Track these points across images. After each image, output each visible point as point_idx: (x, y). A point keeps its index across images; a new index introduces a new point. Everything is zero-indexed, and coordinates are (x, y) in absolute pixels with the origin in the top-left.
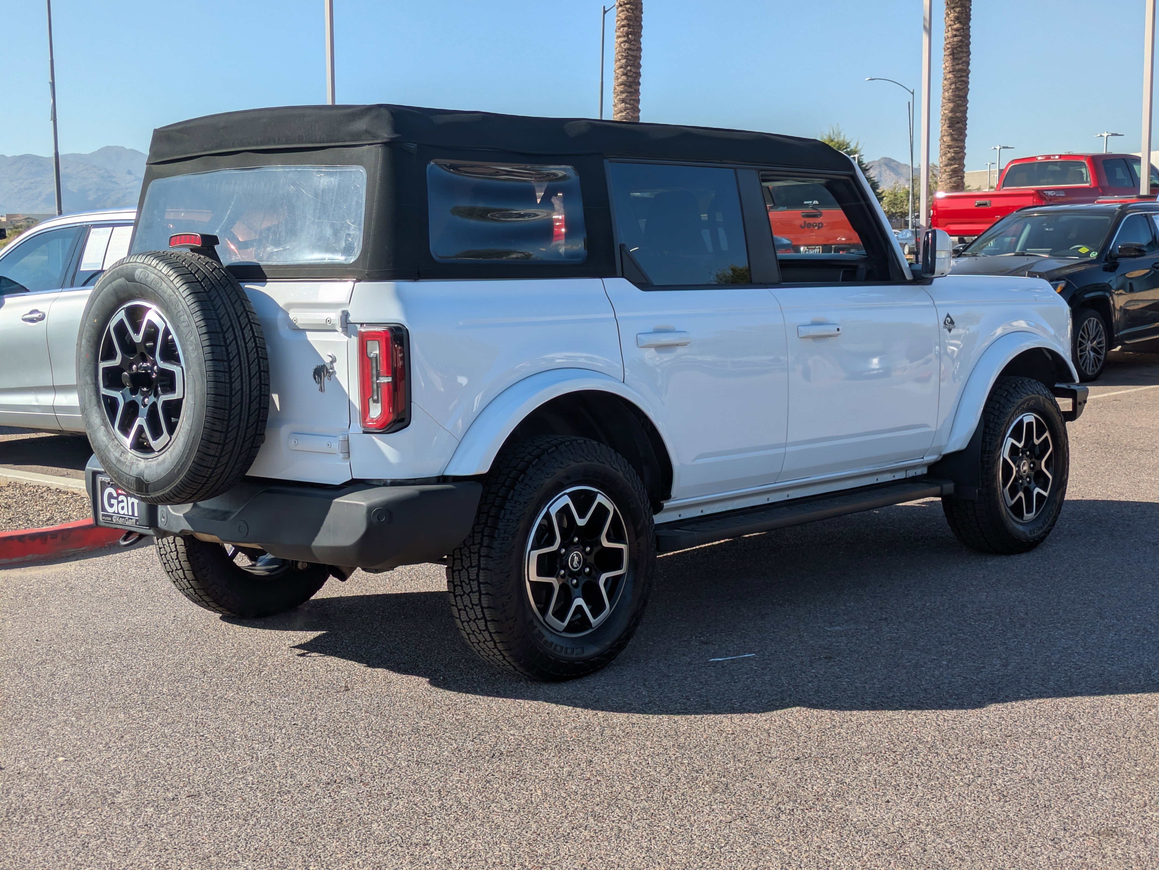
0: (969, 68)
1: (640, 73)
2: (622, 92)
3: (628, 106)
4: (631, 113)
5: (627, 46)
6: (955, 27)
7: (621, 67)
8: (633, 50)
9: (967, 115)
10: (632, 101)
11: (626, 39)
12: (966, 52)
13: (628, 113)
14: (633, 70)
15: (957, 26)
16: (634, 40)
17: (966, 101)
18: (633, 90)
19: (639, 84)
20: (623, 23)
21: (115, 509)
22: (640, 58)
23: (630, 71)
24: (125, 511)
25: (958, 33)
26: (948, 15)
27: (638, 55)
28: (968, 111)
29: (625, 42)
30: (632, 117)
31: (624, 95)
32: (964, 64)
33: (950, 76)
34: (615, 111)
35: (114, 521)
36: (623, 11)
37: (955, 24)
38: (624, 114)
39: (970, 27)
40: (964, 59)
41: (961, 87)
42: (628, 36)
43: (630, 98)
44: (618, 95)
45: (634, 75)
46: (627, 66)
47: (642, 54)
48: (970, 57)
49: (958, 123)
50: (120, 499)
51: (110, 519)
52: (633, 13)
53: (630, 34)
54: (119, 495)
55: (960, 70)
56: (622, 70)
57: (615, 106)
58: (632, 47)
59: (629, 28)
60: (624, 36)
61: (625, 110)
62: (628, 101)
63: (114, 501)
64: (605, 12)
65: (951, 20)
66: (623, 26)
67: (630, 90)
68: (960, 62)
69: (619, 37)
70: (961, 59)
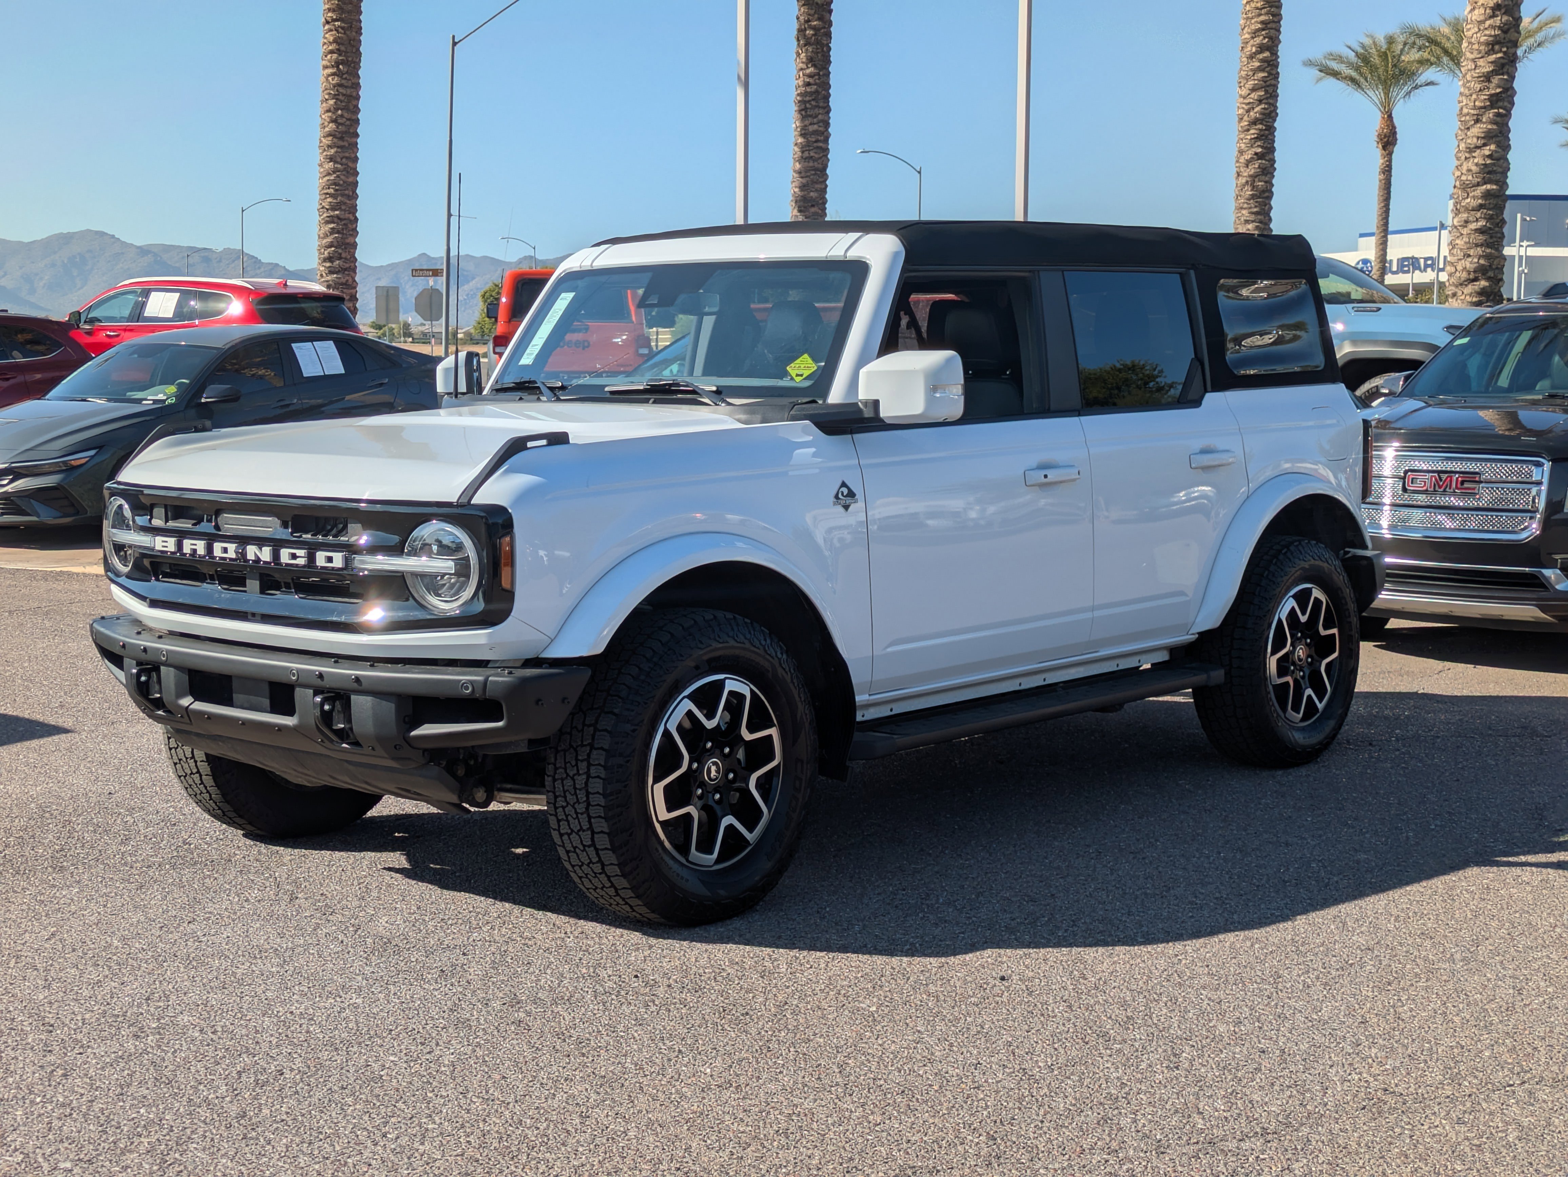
0: (830, 130)
1: (358, 120)
2: (329, 147)
3: (339, 166)
4: (342, 177)
5: (336, 80)
6: (808, 71)
7: (328, 111)
8: (346, 87)
9: (827, 196)
10: (344, 160)
11: (335, 70)
12: (824, 108)
13: (338, 176)
14: (346, 115)
15: (811, 70)
16: (347, 72)
17: (825, 177)
18: (346, 144)
19: (357, 135)
20: (330, 48)
22: (358, 98)
23: (342, 116)
25: (811, 80)
26: (798, 54)
27: (354, 94)
28: (828, 189)
29: (333, 74)
30: (344, 182)
31: (333, 151)
32: (821, 124)
33: (800, 140)
34: (321, 173)
36: (331, 30)
37: (808, 68)
38: (332, 178)
39: (829, 73)
40: (820, 117)
41: (817, 156)
42: (338, 67)
43: (341, 155)
44: (325, 150)
45: (348, 123)
46: (336, 109)
47: (360, 93)
48: (831, 115)
49: (813, 206)
52: (345, 33)
53: (342, 64)
55: (815, 132)
56: (330, 114)
57: (321, 165)
58: (343, 82)
59: (340, 55)
60: (333, 66)
61: (334, 172)
62: (339, 160)
64: (455, 44)
65: (803, 63)
66: (331, 52)
67: (341, 143)
68: (815, 120)
69: (325, 67)
70: (816, 117)
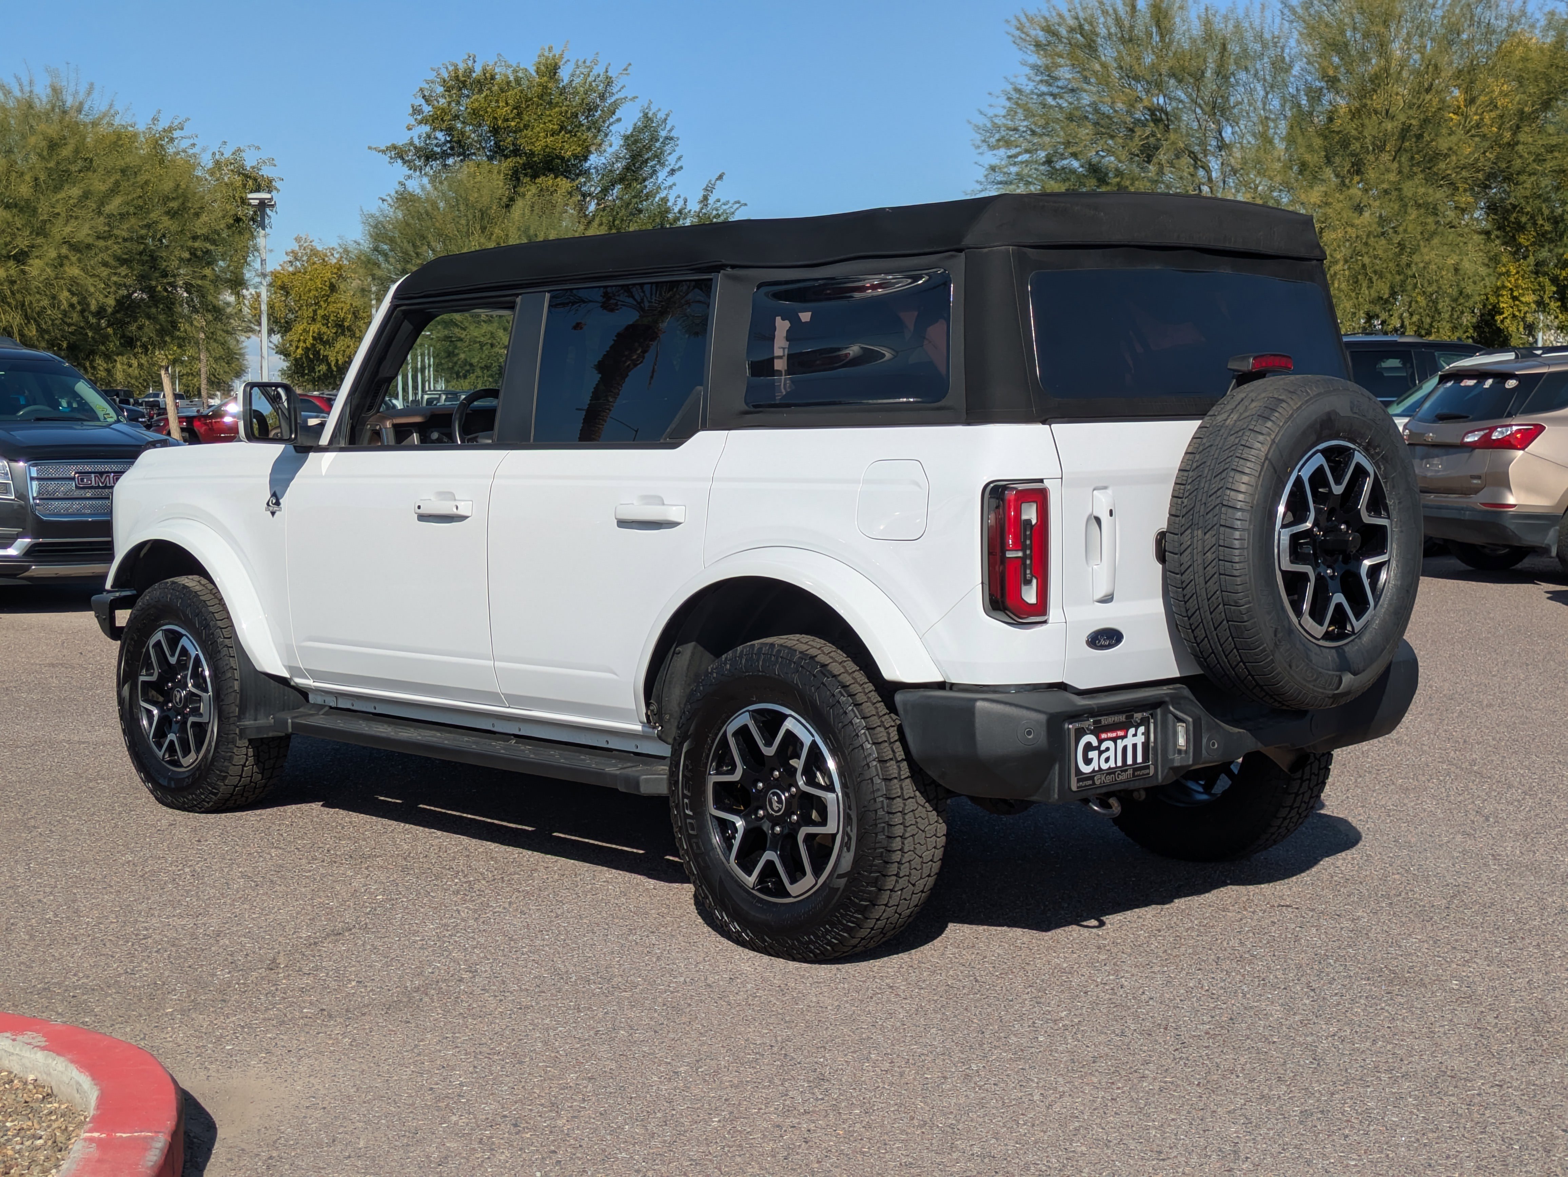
21: (1094, 765)
24: (1112, 764)
35: (1098, 782)
50: (1103, 748)
51: (1090, 782)
54: (1101, 741)
63: (1093, 754)
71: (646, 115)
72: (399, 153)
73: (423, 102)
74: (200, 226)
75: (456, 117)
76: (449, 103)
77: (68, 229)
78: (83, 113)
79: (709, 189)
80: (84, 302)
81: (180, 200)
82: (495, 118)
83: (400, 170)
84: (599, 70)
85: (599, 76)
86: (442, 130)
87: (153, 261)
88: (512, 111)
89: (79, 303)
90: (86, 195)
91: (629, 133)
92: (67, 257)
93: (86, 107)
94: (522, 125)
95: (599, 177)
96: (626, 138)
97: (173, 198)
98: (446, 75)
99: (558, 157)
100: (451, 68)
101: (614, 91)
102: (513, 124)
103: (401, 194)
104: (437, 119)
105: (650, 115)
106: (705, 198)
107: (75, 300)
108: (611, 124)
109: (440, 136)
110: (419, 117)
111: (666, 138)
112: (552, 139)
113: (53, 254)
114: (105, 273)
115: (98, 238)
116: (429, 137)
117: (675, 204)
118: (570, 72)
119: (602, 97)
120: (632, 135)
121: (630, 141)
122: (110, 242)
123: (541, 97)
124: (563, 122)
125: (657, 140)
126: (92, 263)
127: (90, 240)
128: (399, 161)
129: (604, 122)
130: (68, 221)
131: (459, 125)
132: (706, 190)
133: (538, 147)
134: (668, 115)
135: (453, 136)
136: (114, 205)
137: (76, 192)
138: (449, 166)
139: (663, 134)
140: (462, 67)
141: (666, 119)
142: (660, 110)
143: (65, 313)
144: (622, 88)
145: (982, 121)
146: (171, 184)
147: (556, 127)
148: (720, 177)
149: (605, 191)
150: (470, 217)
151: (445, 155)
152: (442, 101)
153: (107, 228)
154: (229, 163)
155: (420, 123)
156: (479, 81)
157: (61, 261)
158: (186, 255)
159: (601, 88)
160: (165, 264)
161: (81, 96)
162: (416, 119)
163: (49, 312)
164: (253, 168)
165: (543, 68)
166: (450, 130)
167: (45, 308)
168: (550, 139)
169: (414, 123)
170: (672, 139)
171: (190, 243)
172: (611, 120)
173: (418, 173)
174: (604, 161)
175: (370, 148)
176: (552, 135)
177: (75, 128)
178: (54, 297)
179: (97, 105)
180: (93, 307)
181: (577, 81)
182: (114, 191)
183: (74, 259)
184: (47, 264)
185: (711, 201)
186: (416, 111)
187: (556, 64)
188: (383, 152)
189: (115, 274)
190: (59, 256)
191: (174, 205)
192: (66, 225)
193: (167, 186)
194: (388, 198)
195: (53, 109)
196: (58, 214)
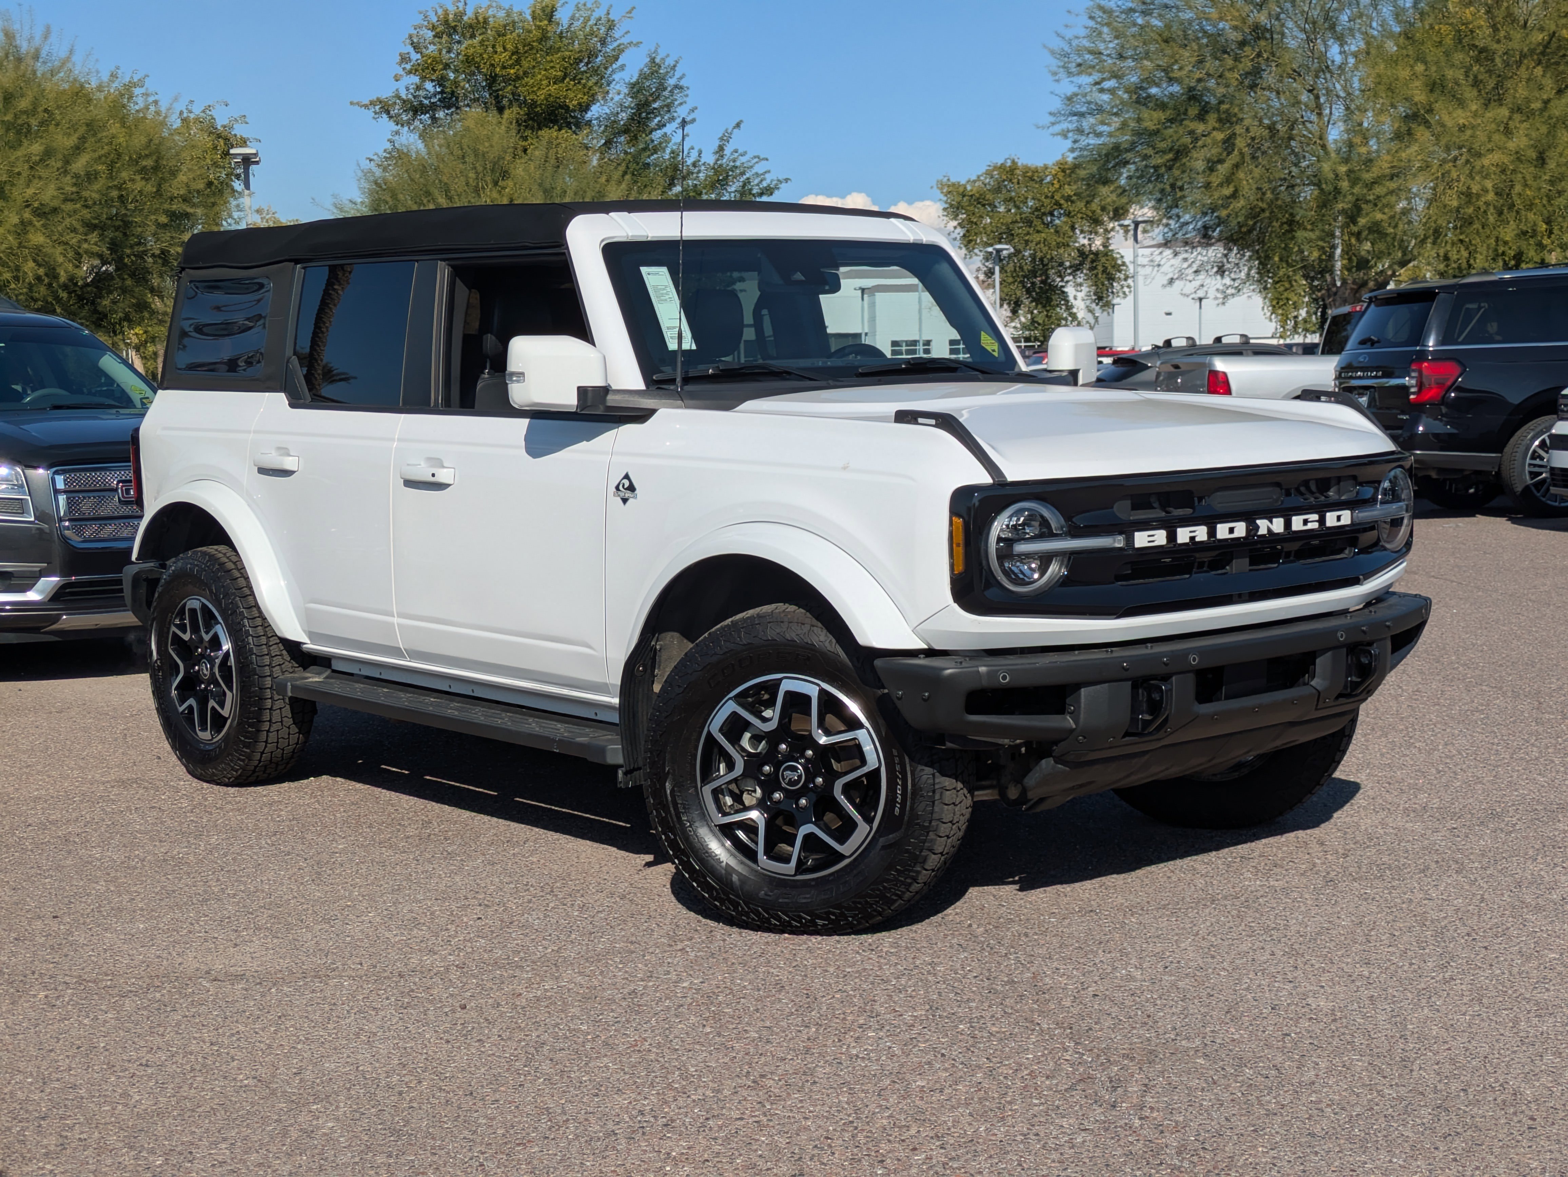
71: (653, 60)
72: (385, 108)
73: (411, 50)
74: (177, 186)
75: (447, 66)
76: (440, 51)
77: (30, 191)
78: (41, 60)
79: (725, 139)
80: (52, 274)
81: (154, 157)
82: (492, 65)
83: (386, 125)
84: (600, 13)
85: (600, 19)
86: (432, 81)
87: (126, 225)
88: (510, 58)
89: (46, 275)
90: (48, 153)
91: (634, 80)
92: (30, 223)
93: (43, 54)
94: (521, 73)
95: (602, 128)
96: (633, 86)
97: (146, 156)
98: (434, 19)
99: (561, 107)
100: (440, 12)
101: (617, 35)
102: (512, 71)
103: (390, 153)
104: (427, 68)
105: (657, 60)
106: (721, 149)
107: (41, 271)
108: (613, 71)
109: (429, 86)
110: (408, 67)
111: (676, 87)
112: (556, 86)
113: (15, 220)
114: (74, 240)
115: (66, 200)
116: (418, 88)
117: (688, 156)
118: (570, 15)
119: (603, 42)
120: (637, 83)
121: (636, 88)
122: (78, 206)
123: (540, 41)
124: (566, 68)
125: (665, 89)
126: (60, 229)
127: (55, 203)
128: (385, 116)
129: (606, 68)
130: (30, 181)
131: (452, 76)
132: (721, 139)
133: (541, 96)
134: (677, 62)
135: (444, 86)
136: (80, 165)
137: (36, 148)
138: (439, 119)
139: (672, 82)
140: (452, 9)
141: (675, 66)
142: (668, 56)
143: (31, 287)
144: (626, 33)
145: (1058, 44)
146: (144, 140)
147: (559, 73)
148: (738, 125)
149: (608, 143)
150: (480, 169)
151: (433, 107)
152: (432, 48)
153: (74, 189)
154: (197, 120)
155: (410, 72)
156: (471, 26)
157: (24, 227)
158: (163, 219)
159: (603, 30)
160: (139, 230)
161: (37, 41)
162: (404, 69)
163: (13, 286)
164: (224, 127)
165: (538, 11)
166: (441, 81)
167: (9, 282)
168: (553, 88)
169: (401, 72)
170: (681, 88)
171: (166, 206)
172: (614, 66)
173: (406, 128)
174: (608, 111)
175: (352, 103)
176: (555, 83)
177: (29, 79)
178: (18, 269)
179: (56, 49)
180: (63, 278)
181: (577, 24)
182: (78, 149)
183: (38, 224)
184: (9, 232)
185: (728, 151)
186: (404, 59)
187: (553, 7)
188: (366, 106)
189: (86, 240)
190: (22, 222)
191: (149, 163)
192: (28, 186)
193: (138, 141)
194: (375, 158)
195: (7, 56)
196: (19, 174)
